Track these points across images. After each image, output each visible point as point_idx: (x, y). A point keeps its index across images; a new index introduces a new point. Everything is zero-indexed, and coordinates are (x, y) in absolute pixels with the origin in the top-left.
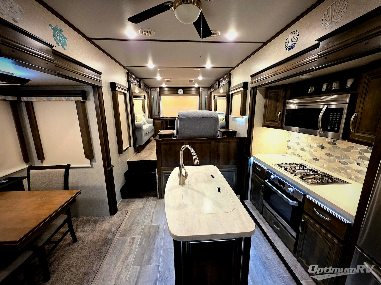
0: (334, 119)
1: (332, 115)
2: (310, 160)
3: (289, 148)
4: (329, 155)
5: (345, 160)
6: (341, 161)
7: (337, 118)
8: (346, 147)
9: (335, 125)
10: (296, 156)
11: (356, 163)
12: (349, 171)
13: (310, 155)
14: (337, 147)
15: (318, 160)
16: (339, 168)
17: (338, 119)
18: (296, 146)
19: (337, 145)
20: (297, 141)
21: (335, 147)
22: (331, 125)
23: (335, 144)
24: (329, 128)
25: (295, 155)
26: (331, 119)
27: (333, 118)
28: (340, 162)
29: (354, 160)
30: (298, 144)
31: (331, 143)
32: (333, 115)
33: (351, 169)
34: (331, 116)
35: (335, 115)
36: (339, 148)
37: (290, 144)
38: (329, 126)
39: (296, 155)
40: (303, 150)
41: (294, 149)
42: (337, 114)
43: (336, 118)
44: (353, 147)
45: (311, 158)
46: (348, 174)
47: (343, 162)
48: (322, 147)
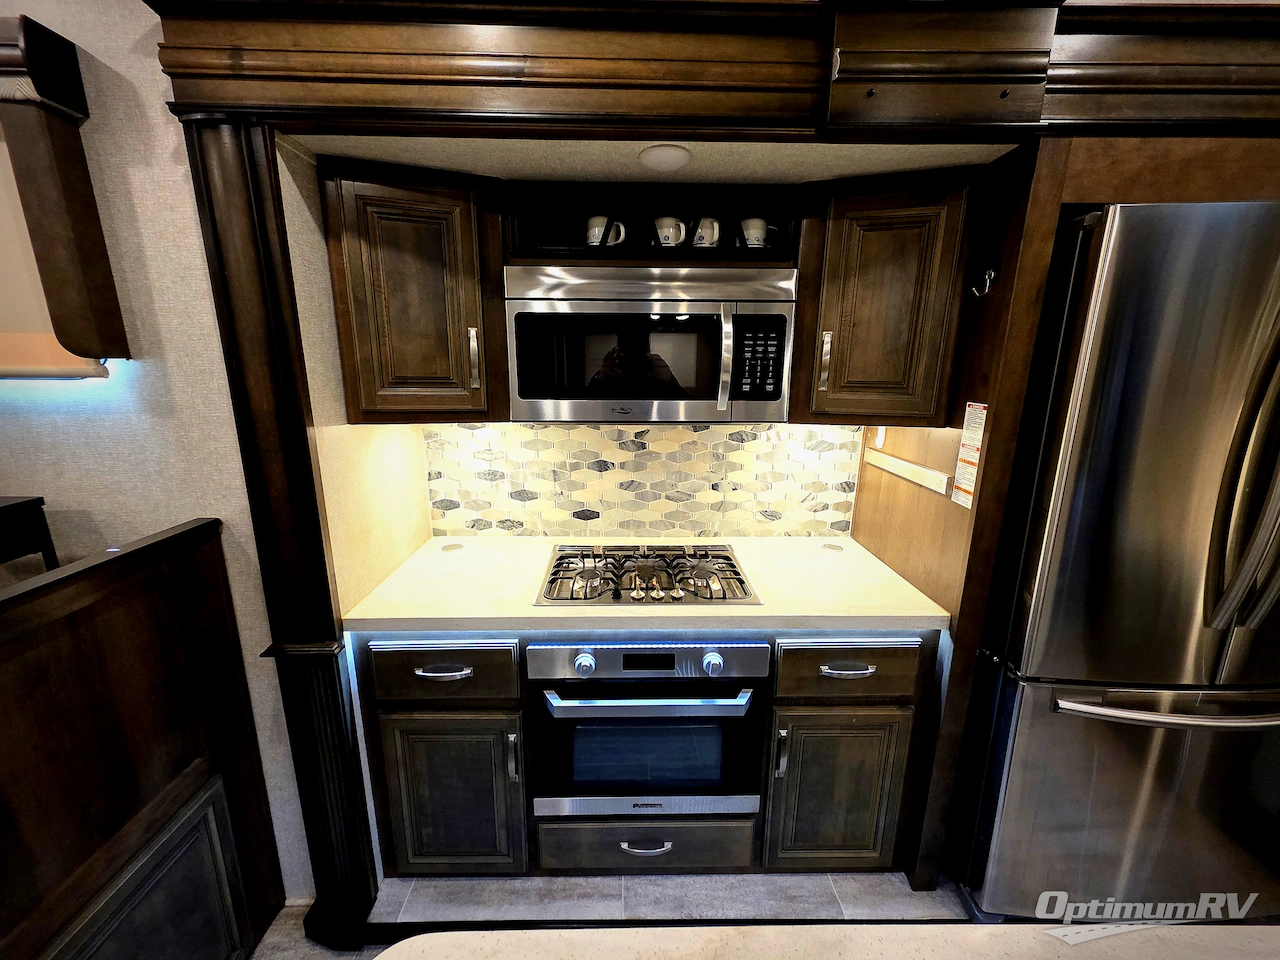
0: (760, 353)
1: (749, 339)
2: (563, 524)
3: (449, 505)
4: (627, 486)
5: (681, 486)
6: (671, 492)
7: (770, 349)
8: (676, 448)
9: (764, 377)
10: (495, 530)
11: (708, 485)
12: (696, 516)
13: (560, 506)
14: (651, 453)
15: (597, 515)
16: (669, 515)
17: (772, 353)
18: (482, 490)
19: (651, 447)
20: (485, 467)
21: (644, 454)
22: (753, 376)
23: (643, 446)
24: (746, 388)
25: (488, 525)
26: (748, 355)
27: (754, 352)
28: (668, 498)
29: (705, 479)
30: (493, 476)
31: (633, 447)
32: (755, 338)
33: (699, 506)
34: (749, 346)
35: (760, 339)
36: (658, 454)
37: (444, 490)
38: (744, 381)
39: (494, 524)
40: (522, 495)
41: (476, 505)
42: (767, 338)
43: (765, 352)
44: (695, 442)
45: (567, 515)
46: (694, 525)
47: (676, 495)
48: (603, 466)
